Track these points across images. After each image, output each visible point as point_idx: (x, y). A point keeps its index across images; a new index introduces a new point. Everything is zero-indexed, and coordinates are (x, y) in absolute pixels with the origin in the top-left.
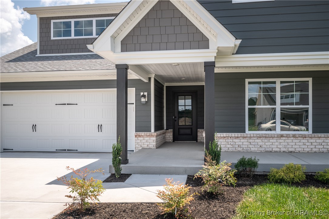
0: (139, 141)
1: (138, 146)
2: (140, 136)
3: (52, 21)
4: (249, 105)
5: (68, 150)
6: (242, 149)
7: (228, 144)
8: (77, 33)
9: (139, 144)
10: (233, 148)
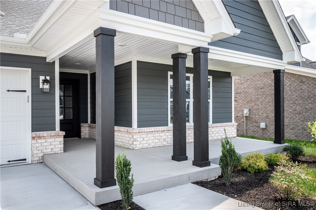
0: (39, 145)
1: (38, 152)
2: (39, 137)
4: (170, 98)
6: (167, 142)
7: (155, 139)
9: (38, 149)
10: (159, 143)
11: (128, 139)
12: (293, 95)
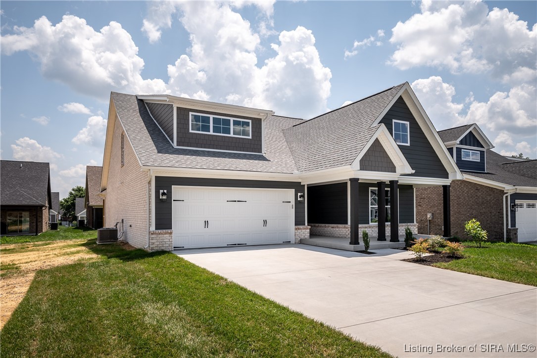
2: (299, 229)
3: (191, 113)
4: (371, 205)
5: (238, 244)
8: (216, 130)
9: (298, 235)
11: (345, 232)
12: (471, 201)
